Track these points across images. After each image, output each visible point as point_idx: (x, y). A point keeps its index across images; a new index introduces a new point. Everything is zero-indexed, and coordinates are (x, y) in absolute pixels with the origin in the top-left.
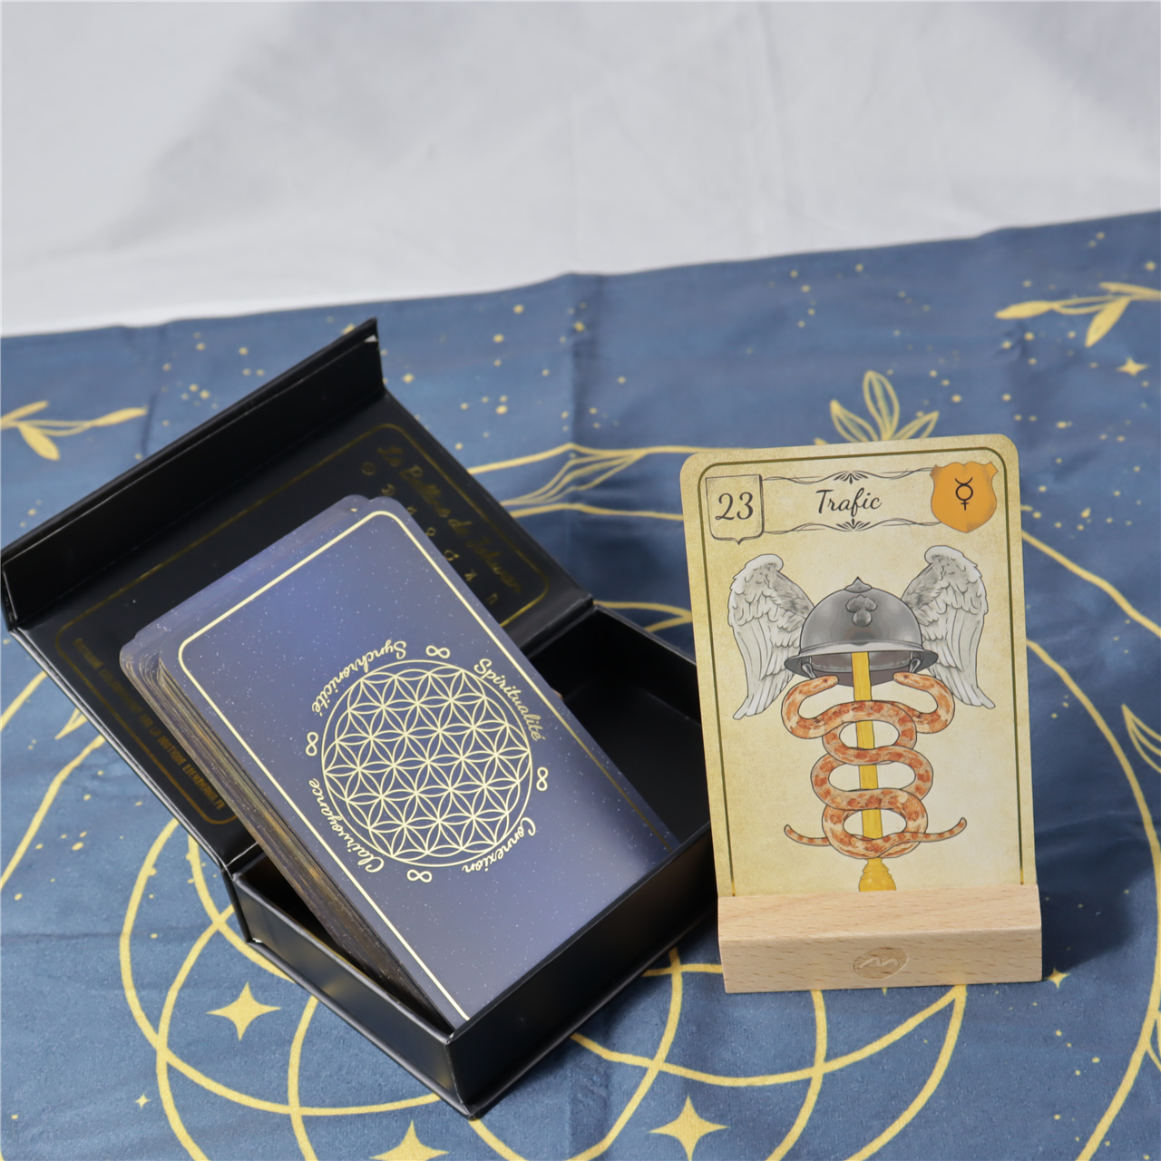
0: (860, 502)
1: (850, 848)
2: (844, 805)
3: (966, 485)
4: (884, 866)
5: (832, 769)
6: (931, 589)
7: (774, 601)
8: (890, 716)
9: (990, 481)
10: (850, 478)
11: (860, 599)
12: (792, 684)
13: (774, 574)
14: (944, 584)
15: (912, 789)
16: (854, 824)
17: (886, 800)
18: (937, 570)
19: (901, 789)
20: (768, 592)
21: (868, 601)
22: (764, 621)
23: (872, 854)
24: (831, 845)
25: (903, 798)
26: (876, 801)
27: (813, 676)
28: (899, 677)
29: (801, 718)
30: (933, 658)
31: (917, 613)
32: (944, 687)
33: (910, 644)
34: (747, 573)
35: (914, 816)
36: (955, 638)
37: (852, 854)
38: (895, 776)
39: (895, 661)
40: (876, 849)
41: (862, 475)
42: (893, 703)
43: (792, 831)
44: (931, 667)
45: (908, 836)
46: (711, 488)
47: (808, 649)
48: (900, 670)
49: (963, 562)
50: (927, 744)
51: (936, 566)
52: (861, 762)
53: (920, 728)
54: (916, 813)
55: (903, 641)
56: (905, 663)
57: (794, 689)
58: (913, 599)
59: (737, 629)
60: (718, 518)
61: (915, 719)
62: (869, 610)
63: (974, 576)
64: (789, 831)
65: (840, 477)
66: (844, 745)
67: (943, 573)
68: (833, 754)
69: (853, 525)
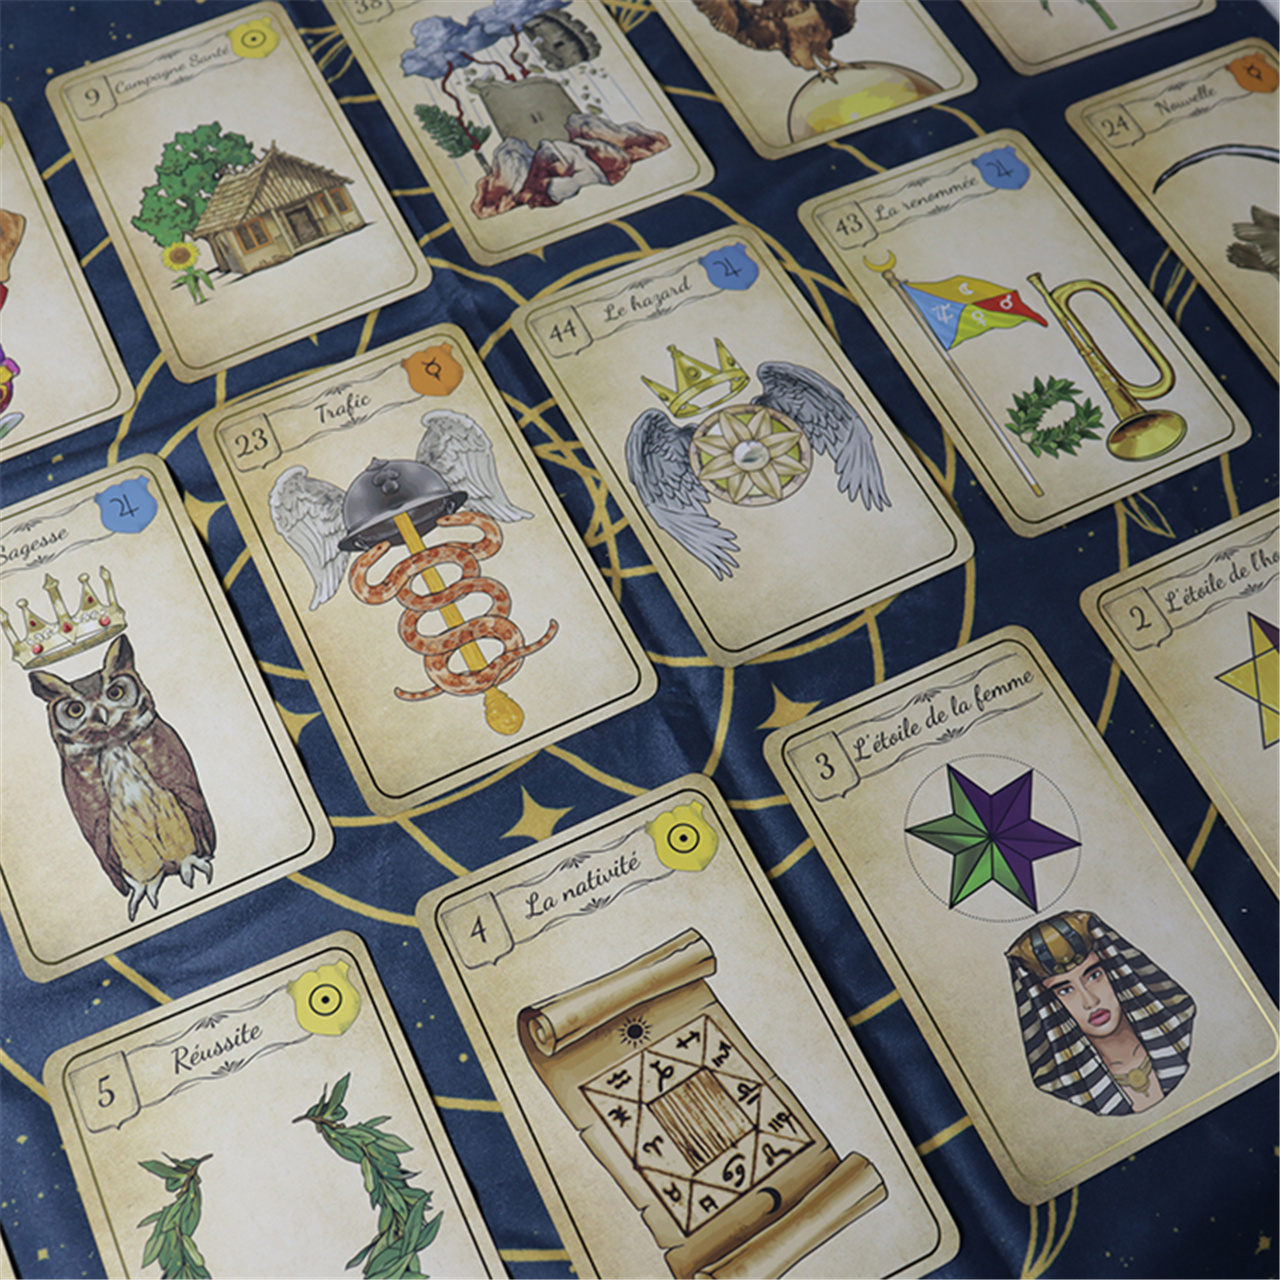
0: (353, 404)
1: (463, 688)
2: (441, 649)
3: (432, 363)
4: (501, 692)
5: (417, 620)
6: (436, 446)
7: (310, 501)
8: (448, 556)
9: (449, 355)
10: (338, 390)
11: (383, 473)
12: (351, 561)
13: (302, 481)
14: (447, 437)
15: (495, 611)
16: (457, 663)
17: (476, 630)
18: (436, 429)
19: (485, 615)
20: (302, 496)
21: (390, 473)
22: (307, 520)
23: (485, 685)
24: (444, 691)
25: (490, 622)
26: (466, 635)
27: (367, 548)
28: (442, 521)
29: (372, 587)
30: (462, 497)
31: (434, 466)
32: (484, 515)
33: (439, 492)
34: (279, 488)
35: (507, 635)
36: (476, 475)
37: (468, 693)
38: (474, 606)
39: (432, 510)
40: (487, 679)
41: (346, 386)
42: (445, 545)
43: (403, 692)
44: (466, 503)
45: (510, 655)
46: (226, 436)
47: (354, 529)
48: (440, 515)
49: (454, 417)
50: (489, 568)
51: (434, 428)
52: (440, 604)
53: (477, 556)
54: (508, 631)
55: (432, 492)
56: (441, 508)
57: (355, 565)
58: (426, 457)
59: (286, 535)
60: (240, 456)
61: (471, 551)
62: (394, 479)
63: (468, 423)
64: (400, 693)
65: (329, 392)
66: (418, 596)
67: (443, 431)
68: (411, 607)
69: (354, 422)
